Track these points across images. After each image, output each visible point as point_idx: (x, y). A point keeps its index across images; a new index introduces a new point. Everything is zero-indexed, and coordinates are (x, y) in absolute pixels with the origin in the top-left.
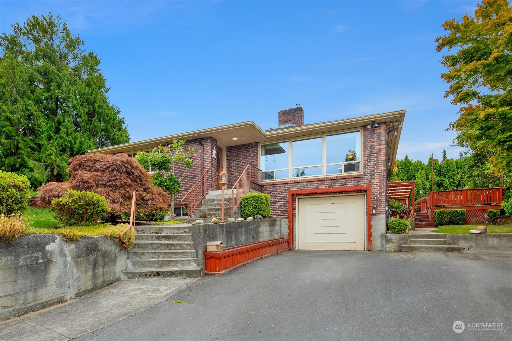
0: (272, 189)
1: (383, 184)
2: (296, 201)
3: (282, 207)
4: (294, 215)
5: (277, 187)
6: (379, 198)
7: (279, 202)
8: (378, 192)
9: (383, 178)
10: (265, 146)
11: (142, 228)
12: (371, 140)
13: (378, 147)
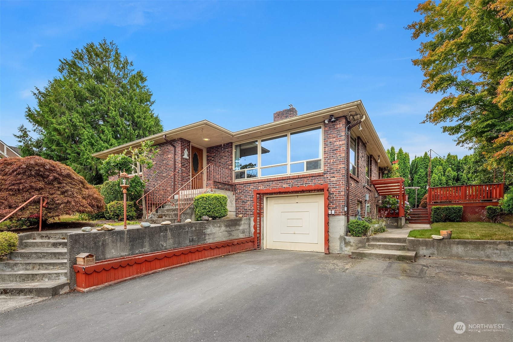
0: (242, 188)
1: (342, 183)
2: (263, 200)
3: (251, 206)
4: (262, 214)
5: (247, 186)
6: (338, 198)
7: (249, 201)
8: (337, 191)
9: (343, 176)
10: (240, 145)
11: (46, 234)
12: (331, 135)
13: (338, 143)
